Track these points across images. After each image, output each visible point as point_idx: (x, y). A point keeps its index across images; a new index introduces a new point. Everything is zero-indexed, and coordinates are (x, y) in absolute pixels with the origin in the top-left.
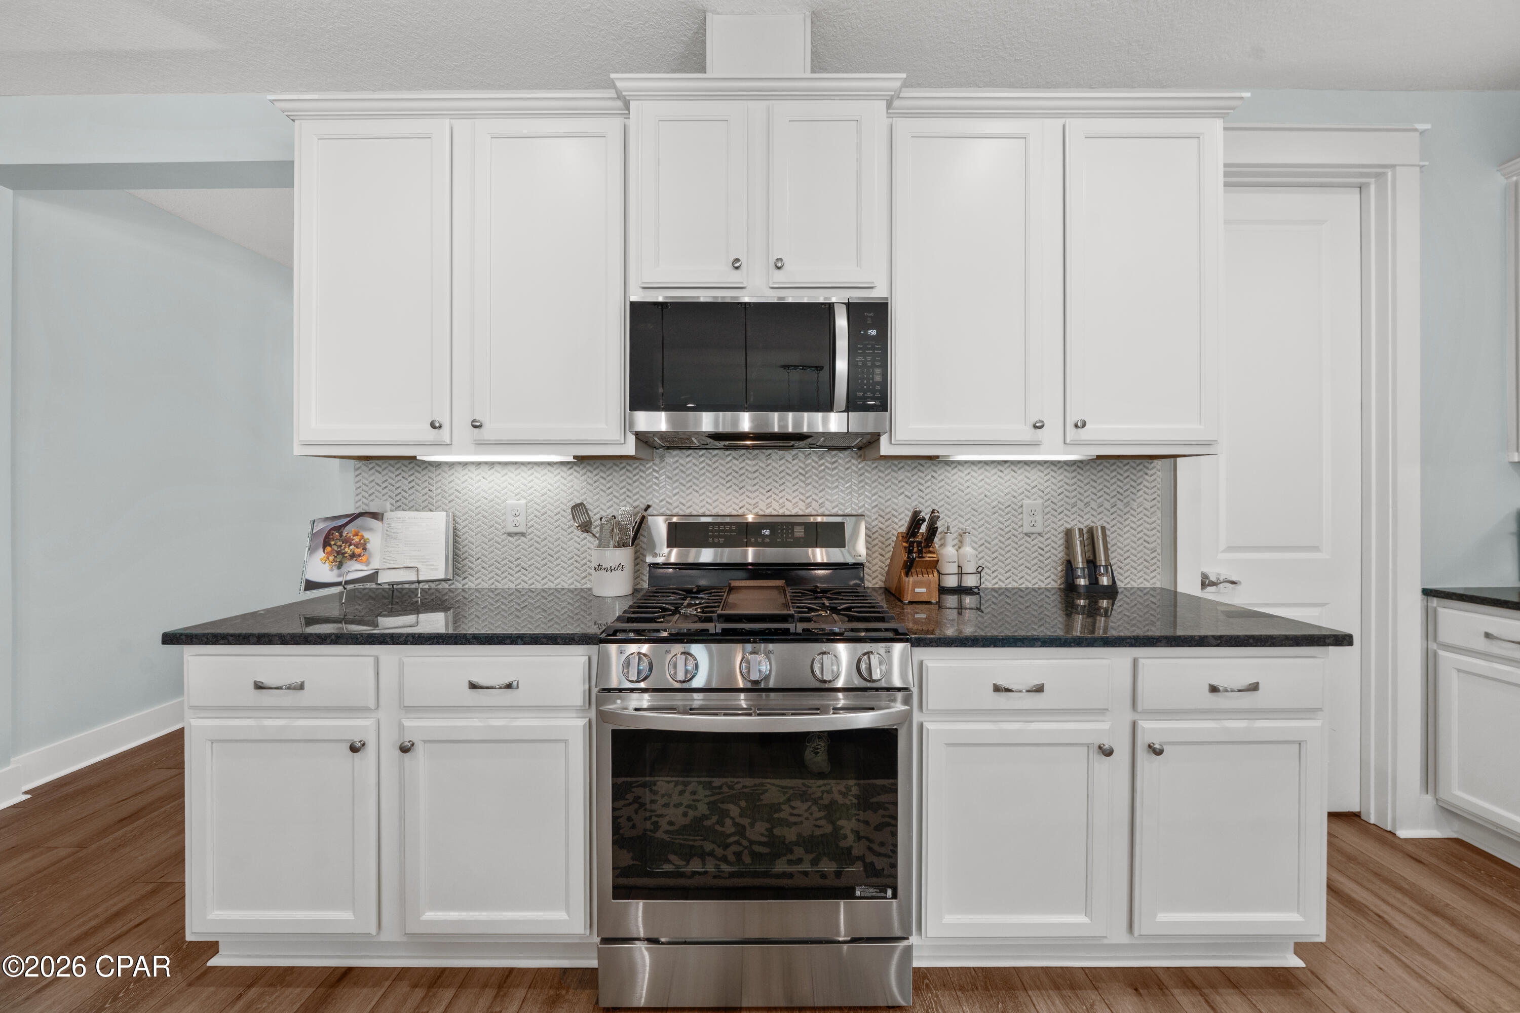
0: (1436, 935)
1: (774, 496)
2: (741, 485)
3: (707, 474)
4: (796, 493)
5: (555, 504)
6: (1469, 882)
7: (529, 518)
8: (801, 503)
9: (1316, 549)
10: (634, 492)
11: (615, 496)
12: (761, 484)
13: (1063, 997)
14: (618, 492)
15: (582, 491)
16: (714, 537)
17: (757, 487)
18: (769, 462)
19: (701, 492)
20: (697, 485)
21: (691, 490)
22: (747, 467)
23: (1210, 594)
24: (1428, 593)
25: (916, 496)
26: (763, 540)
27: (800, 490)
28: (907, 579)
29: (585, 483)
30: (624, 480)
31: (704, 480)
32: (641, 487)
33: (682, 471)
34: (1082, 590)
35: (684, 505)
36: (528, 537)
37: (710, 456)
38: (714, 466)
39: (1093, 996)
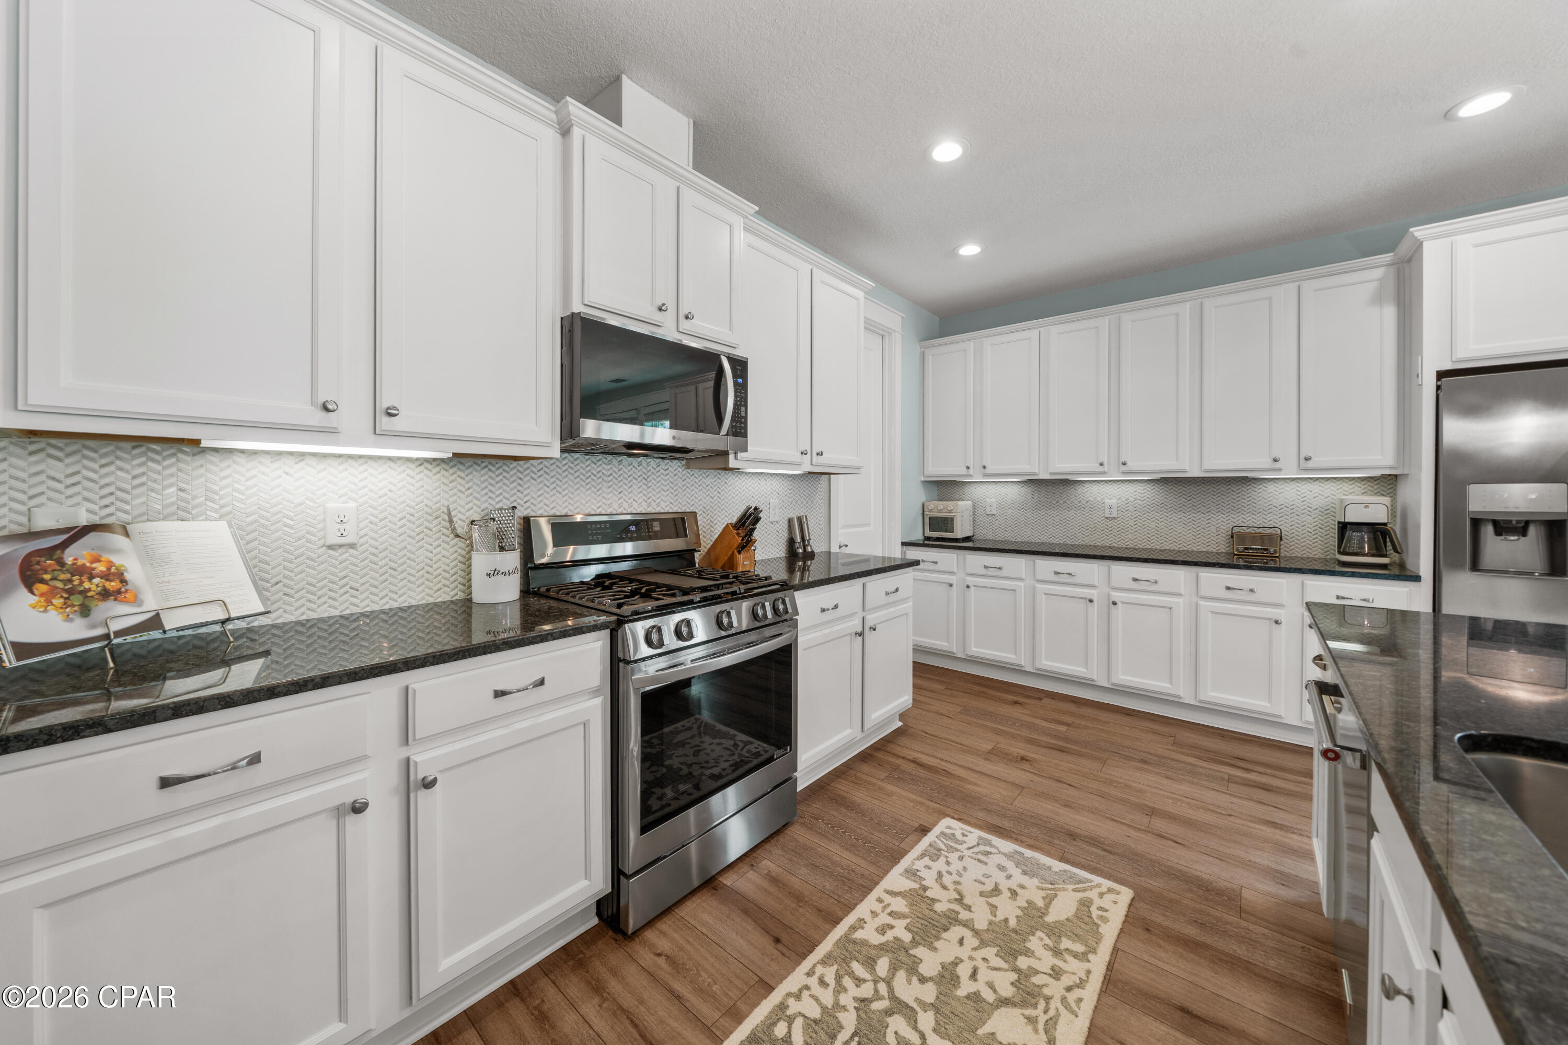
0: (926, 696)
1: (624, 497)
2: (598, 487)
3: (570, 476)
4: (641, 494)
5: (399, 508)
6: (922, 675)
7: (362, 525)
8: (644, 503)
9: (868, 525)
10: (498, 493)
11: (475, 498)
12: (614, 486)
13: (843, 779)
14: (479, 493)
15: (435, 493)
16: (593, 535)
17: (611, 489)
18: (621, 467)
19: (564, 493)
20: (560, 487)
21: (554, 491)
22: (604, 471)
23: (844, 550)
24: (904, 544)
25: (716, 497)
26: (632, 535)
27: (644, 492)
28: (738, 556)
29: (438, 483)
30: (486, 480)
31: (567, 482)
32: (505, 487)
33: (546, 473)
34: (801, 556)
35: (548, 506)
36: (360, 549)
37: (572, 459)
38: (576, 469)
39: (852, 772)
